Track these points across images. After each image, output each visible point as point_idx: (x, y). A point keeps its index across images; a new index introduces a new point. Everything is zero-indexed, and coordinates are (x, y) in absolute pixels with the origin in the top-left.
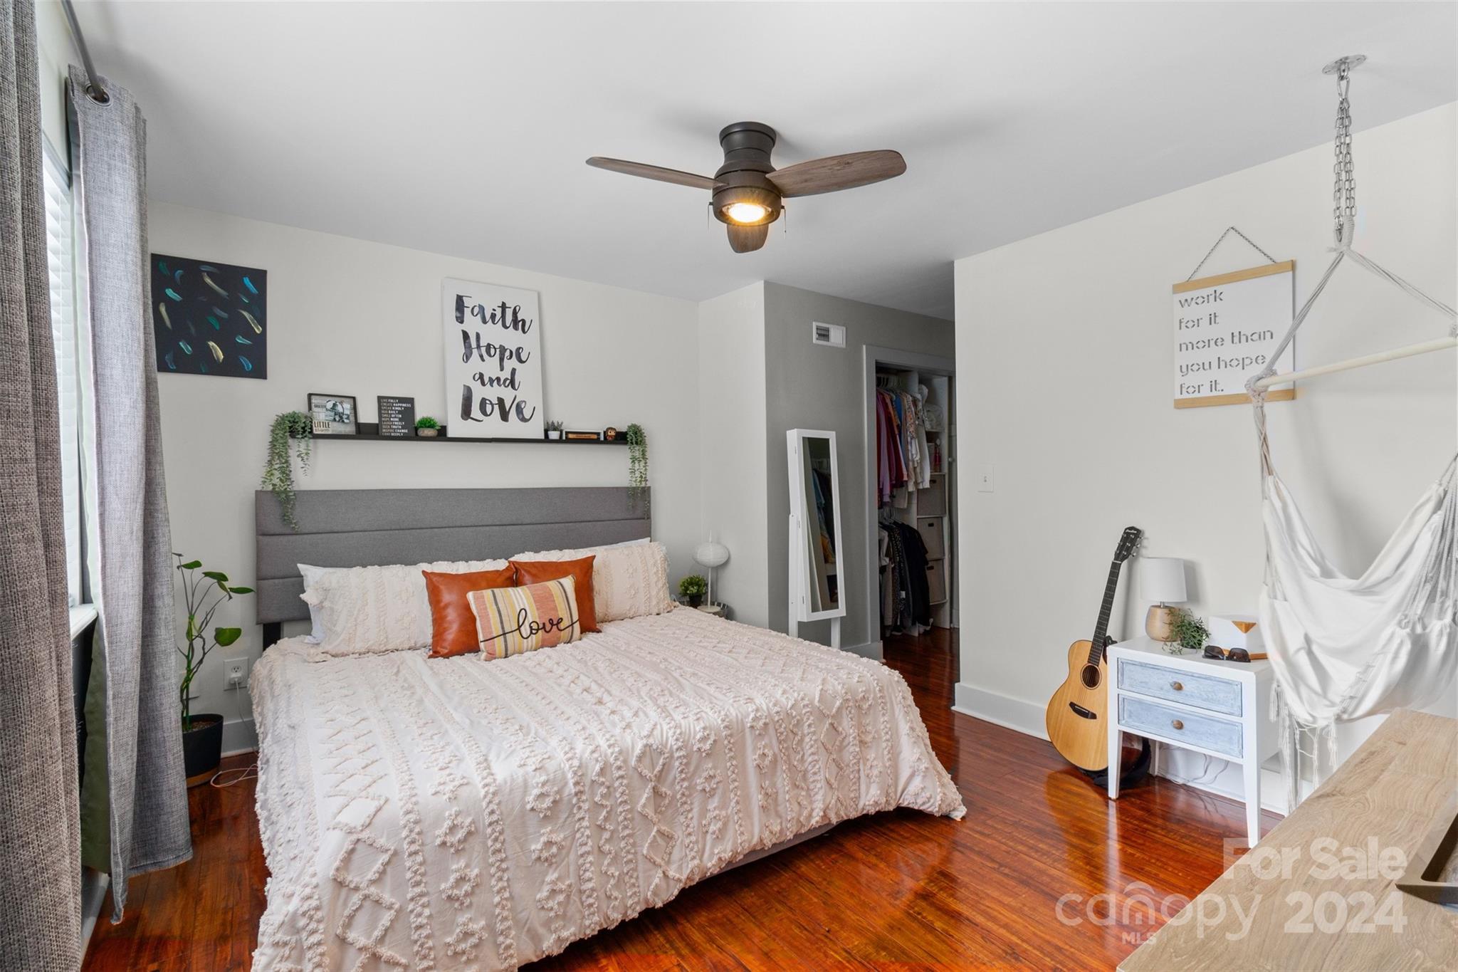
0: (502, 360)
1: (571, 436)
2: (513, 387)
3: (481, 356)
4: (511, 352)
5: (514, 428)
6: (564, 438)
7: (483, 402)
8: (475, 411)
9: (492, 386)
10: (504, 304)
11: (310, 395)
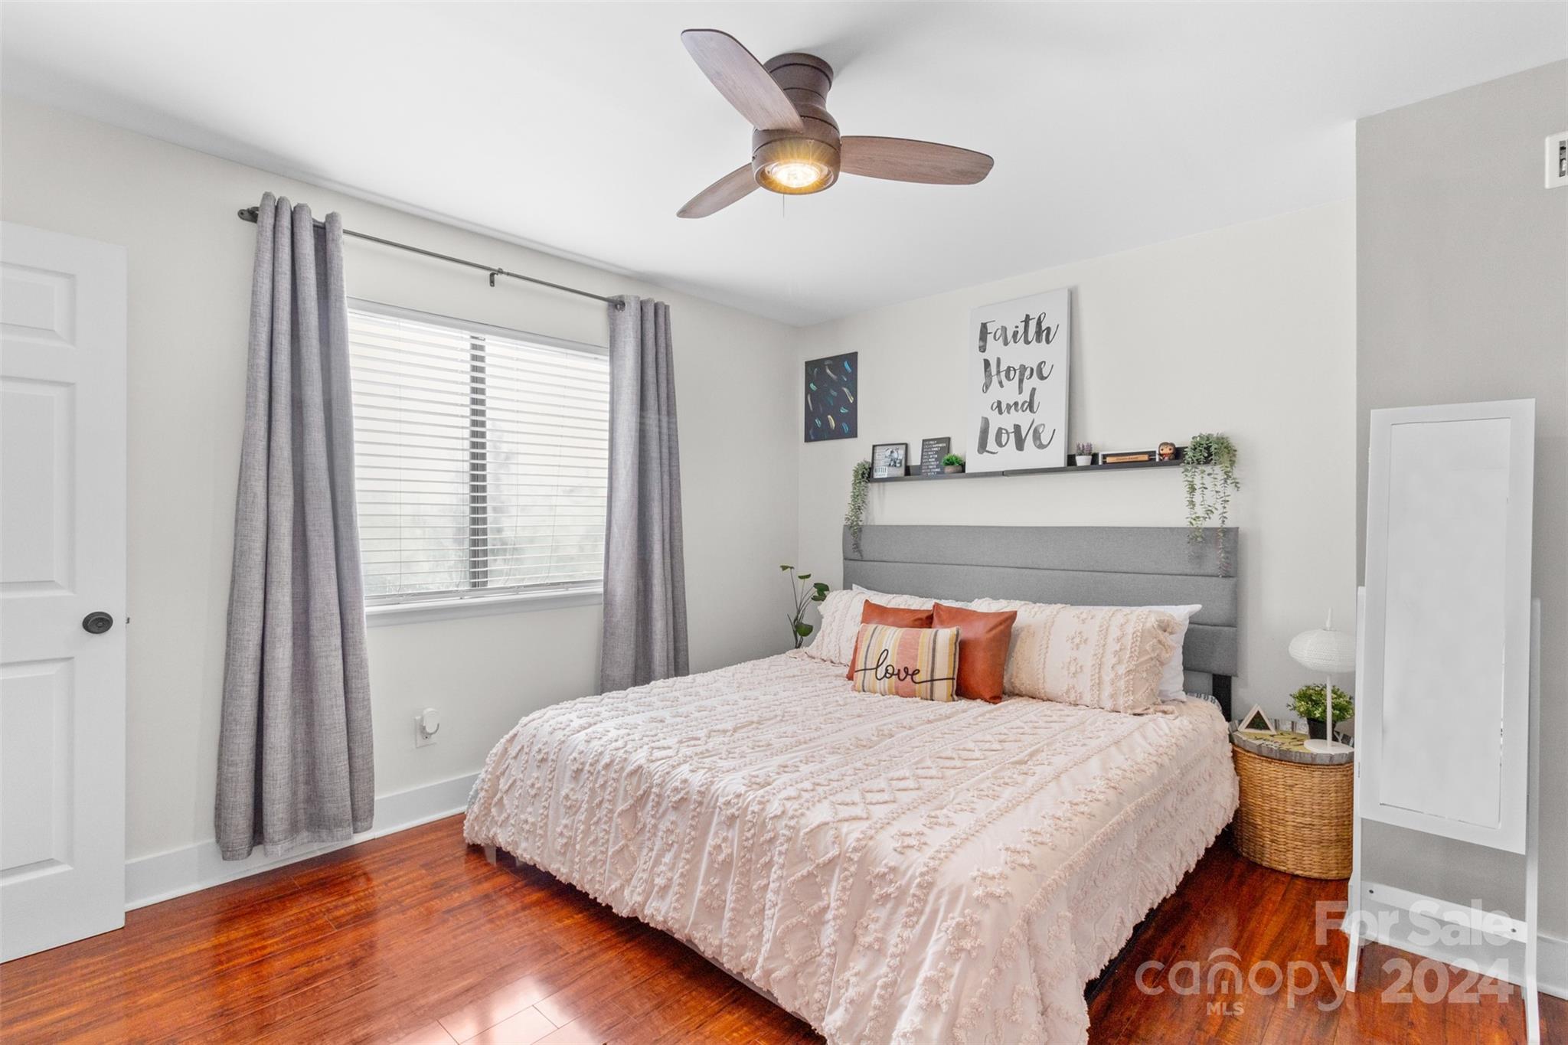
0: (1021, 381)
1: (1109, 460)
2: (1032, 410)
3: (1001, 383)
4: (1032, 369)
5: (1031, 457)
6: (1100, 463)
7: (1000, 431)
8: (991, 444)
9: (1009, 413)
10: (1027, 316)
11: (874, 446)
